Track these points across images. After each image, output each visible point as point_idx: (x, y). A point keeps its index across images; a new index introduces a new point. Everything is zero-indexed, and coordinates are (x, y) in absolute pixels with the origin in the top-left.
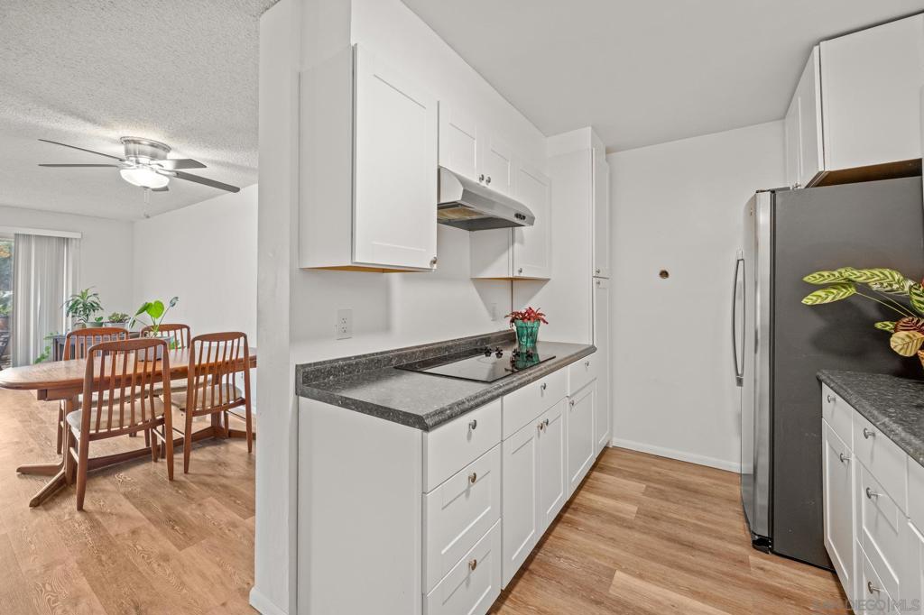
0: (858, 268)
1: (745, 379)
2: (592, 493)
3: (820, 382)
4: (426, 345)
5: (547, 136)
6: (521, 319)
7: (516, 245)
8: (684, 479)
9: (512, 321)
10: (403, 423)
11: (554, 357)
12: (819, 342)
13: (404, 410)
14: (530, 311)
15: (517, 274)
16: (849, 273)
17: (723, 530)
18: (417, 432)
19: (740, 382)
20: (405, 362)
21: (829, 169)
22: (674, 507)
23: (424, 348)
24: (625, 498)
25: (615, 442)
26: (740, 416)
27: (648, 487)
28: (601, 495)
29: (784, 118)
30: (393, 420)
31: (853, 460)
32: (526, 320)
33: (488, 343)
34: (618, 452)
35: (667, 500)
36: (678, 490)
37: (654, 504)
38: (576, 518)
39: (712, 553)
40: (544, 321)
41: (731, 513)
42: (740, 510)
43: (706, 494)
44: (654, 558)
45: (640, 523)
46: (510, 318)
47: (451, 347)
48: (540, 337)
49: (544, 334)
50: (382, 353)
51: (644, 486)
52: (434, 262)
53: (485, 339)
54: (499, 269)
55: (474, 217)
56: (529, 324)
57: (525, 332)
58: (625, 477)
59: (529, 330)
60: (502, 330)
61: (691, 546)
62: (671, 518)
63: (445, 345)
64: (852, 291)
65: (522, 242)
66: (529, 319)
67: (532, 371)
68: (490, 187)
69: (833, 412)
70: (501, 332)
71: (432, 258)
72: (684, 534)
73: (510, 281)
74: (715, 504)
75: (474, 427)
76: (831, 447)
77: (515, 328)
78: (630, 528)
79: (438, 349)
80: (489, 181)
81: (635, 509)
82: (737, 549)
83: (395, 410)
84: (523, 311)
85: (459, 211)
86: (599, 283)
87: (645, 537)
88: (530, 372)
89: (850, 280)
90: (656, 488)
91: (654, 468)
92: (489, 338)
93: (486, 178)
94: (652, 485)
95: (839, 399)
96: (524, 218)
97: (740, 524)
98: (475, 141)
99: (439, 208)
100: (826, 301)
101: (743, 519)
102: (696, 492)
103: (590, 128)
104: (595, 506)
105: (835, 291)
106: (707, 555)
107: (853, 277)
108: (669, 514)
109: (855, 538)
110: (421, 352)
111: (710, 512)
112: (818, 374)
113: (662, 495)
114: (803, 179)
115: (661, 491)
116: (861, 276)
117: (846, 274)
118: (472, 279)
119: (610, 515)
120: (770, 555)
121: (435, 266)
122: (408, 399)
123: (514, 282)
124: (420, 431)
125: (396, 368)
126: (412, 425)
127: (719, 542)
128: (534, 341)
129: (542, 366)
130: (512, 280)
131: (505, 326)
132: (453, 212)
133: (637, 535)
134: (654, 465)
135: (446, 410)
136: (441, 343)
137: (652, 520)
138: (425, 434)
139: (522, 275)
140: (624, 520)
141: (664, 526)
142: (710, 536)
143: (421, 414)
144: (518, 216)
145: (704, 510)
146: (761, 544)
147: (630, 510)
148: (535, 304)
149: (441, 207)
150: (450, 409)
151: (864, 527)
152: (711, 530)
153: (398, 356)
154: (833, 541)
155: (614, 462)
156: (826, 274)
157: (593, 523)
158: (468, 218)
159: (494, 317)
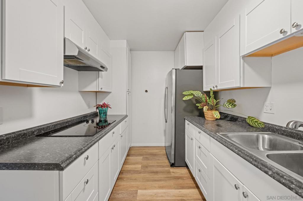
0: (193, 91)
1: (168, 120)
2: (127, 165)
3: (185, 119)
4: (56, 122)
5: (110, 40)
6: (101, 107)
7: (100, 79)
8: (152, 152)
9: (97, 108)
10: (45, 170)
11: (115, 121)
12: (185, 110)
13: (45, 162)
14: (104, 104)
15: (100, 90)
16: (192, 92)
17: (163, 164)
18: (56, 172)
19: (166, 122)
20: (43, 132)
21: (187, 65)
22: (151, 161)
23: (55, 123)
24: (137, 163)
25: (133, 145)
26: (165, 131)
27: (143, 157)
28: (130, 165)
29: (175, 51)
30: (37, 170)
31: (194, 139)
32: (103, 108)
33: (86, 118)
34: (133, 148)
35: (149, 160)
36: (151, 156)
37: (145, 162)
38: (122, 176)
39: (162, 172)
40: (110, 107)
41: (164, 159)
42: (166, 157)
43: (158, 155)
44: (148, 181)
45: (143, 170)
46: (96, 107)
47: (70, 121)
48: (108, 114)
49: (110, 112)
50: (26, 130)
51: (142, 157)
52: (62, 83)
53: (85, 116)
54: (92, 87)
55: (81, 65)
56: (104, 109)
57: (102, 112)
58: (136, 156)
59: (104, 111)
60: (92, 112)
61: (156, 173)
62: (151, 165)
63: (66, 121)
64: (192, 96)
65: (102, 78)
66: (104, 107)
67: (109, 128)
68: (89, 53)
69: (188, 128)
70: (91, 113)
71: (61, 81)
72: (155, 169)
73: (95, 93)
74: (160, 157)
75: (87, 159)
76: (187, 136)
77: (98, 111)
78: (140, 173)
79: (62, 123)
80: (89, 50)
81: (140, 166)
82: (167, 169)
83: (39, 164)
84: (102, 104)
85: (74, 61)
86: (128, 94)
87: (145, 174)
88: (108, 128)
89: (192, 94)
90: (145, 157)
91: (144, 151)
92: (87, 115)
93: (88, 49)
94: (144, 156)
95: (190, 123)
96: (104, 68)
97: (167, 161)
98: (83, 32)
99: (64, 58)
100: (188, 99)
101: (167, 159)
102: (155, 155)
103: (125, 41)
104: (129, 169)
105: (189, 96)
106: (161, 174)
107: (193, 93)
108: (150, 164)
109: (194, 158)
110: (53, 126)
111: (160, 160)
112: (185, 118)
113: (147, 159)
114: (180, 67)
115: (147, 158)
116: (194, 92)
117: (191, 92)
118: (80, 91)
119: (134, 171)
120: (175, 168)
121: (62, 85)
122: (48, 154)
123: (97, 93)
124: (58, 171)
125: (37, 136)
126: (53, 169)
127: (163, 168)
128: (106, 115)
129: (112, 125)
130: (96, 92)
131: (94, 110)
132: (71, 61)
133: (142, 175)
134: (144, 150)
135: (73, 155)
136: (64, 120)
137: (146, 168)
138: (61, 172)
139: (102, 90)
140: (138, 171)
141: (149, 169)
142: (161, 167)
143: (58, 162)
144: (102, 67)
145: (158, 160)
146: (172, 165)
147: (139, 166)
148: (106, 101)
149: (66, 57)
150: (75, 154)
151: (197, 155)
152: (161, 165)
153: (38, 130)
154: (188, 159)
155: (132, 152)
156: (187, 92)
157: (129, 176)
158: (79, 65)
159: (89, 107)
